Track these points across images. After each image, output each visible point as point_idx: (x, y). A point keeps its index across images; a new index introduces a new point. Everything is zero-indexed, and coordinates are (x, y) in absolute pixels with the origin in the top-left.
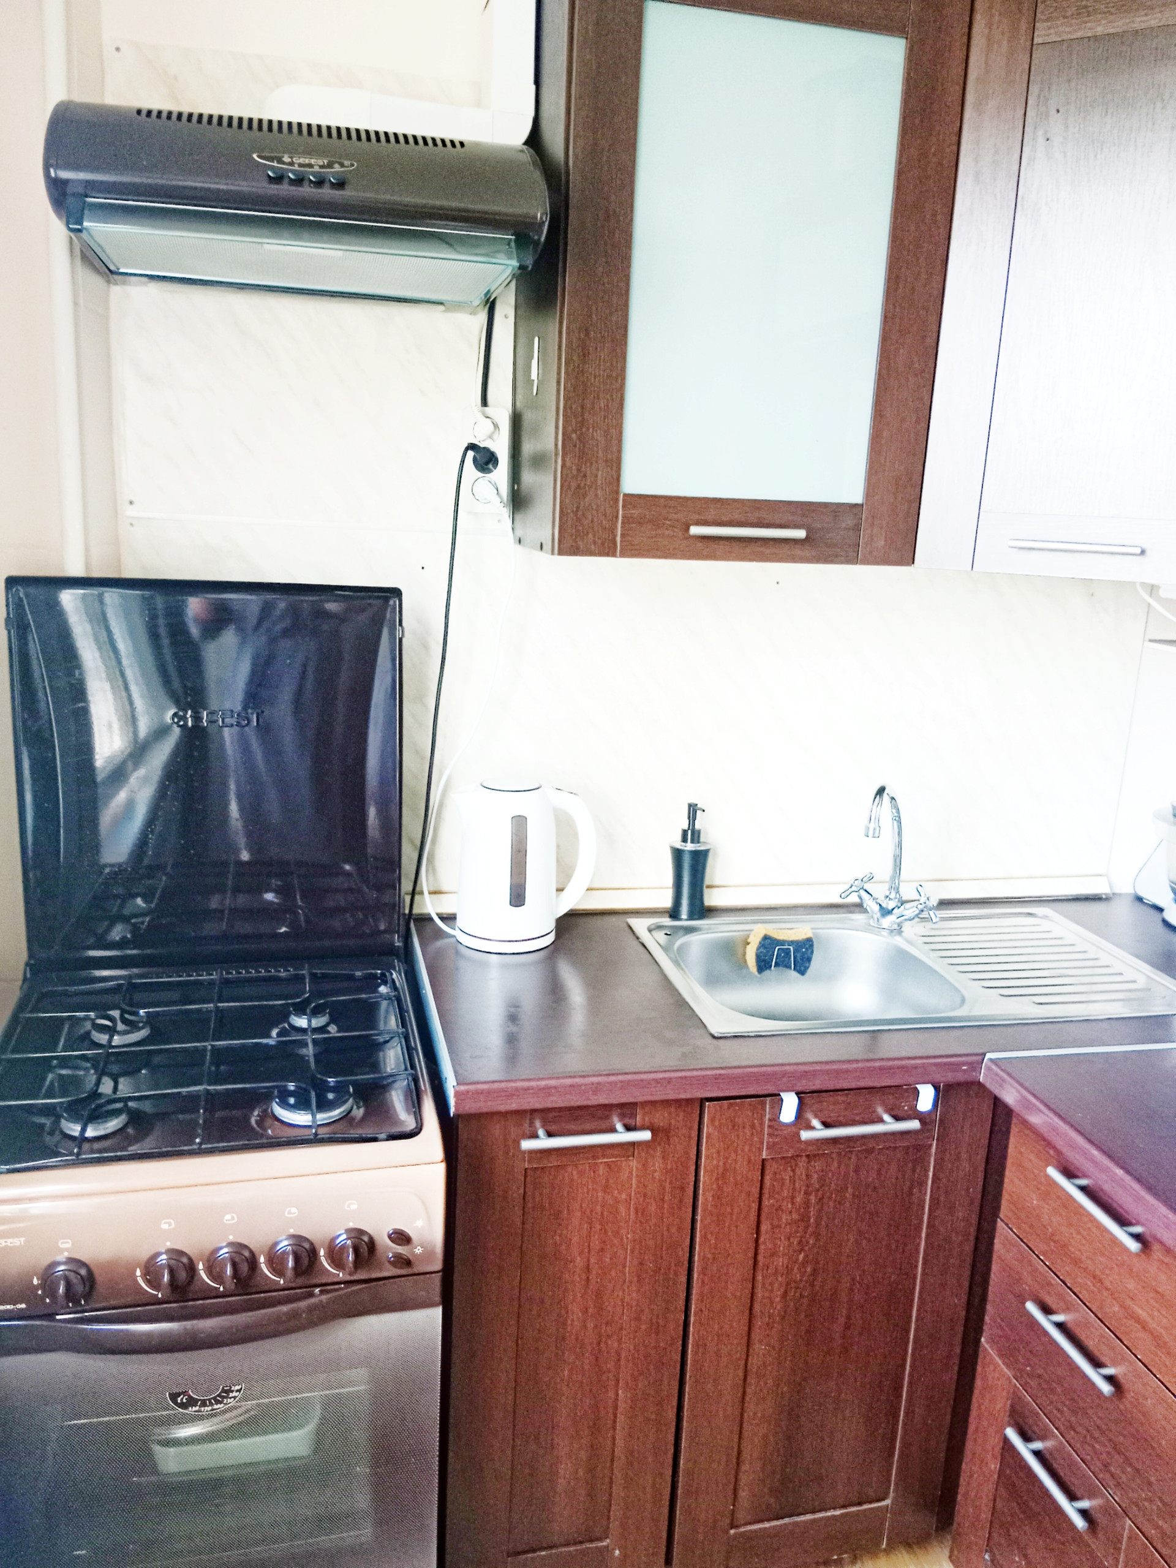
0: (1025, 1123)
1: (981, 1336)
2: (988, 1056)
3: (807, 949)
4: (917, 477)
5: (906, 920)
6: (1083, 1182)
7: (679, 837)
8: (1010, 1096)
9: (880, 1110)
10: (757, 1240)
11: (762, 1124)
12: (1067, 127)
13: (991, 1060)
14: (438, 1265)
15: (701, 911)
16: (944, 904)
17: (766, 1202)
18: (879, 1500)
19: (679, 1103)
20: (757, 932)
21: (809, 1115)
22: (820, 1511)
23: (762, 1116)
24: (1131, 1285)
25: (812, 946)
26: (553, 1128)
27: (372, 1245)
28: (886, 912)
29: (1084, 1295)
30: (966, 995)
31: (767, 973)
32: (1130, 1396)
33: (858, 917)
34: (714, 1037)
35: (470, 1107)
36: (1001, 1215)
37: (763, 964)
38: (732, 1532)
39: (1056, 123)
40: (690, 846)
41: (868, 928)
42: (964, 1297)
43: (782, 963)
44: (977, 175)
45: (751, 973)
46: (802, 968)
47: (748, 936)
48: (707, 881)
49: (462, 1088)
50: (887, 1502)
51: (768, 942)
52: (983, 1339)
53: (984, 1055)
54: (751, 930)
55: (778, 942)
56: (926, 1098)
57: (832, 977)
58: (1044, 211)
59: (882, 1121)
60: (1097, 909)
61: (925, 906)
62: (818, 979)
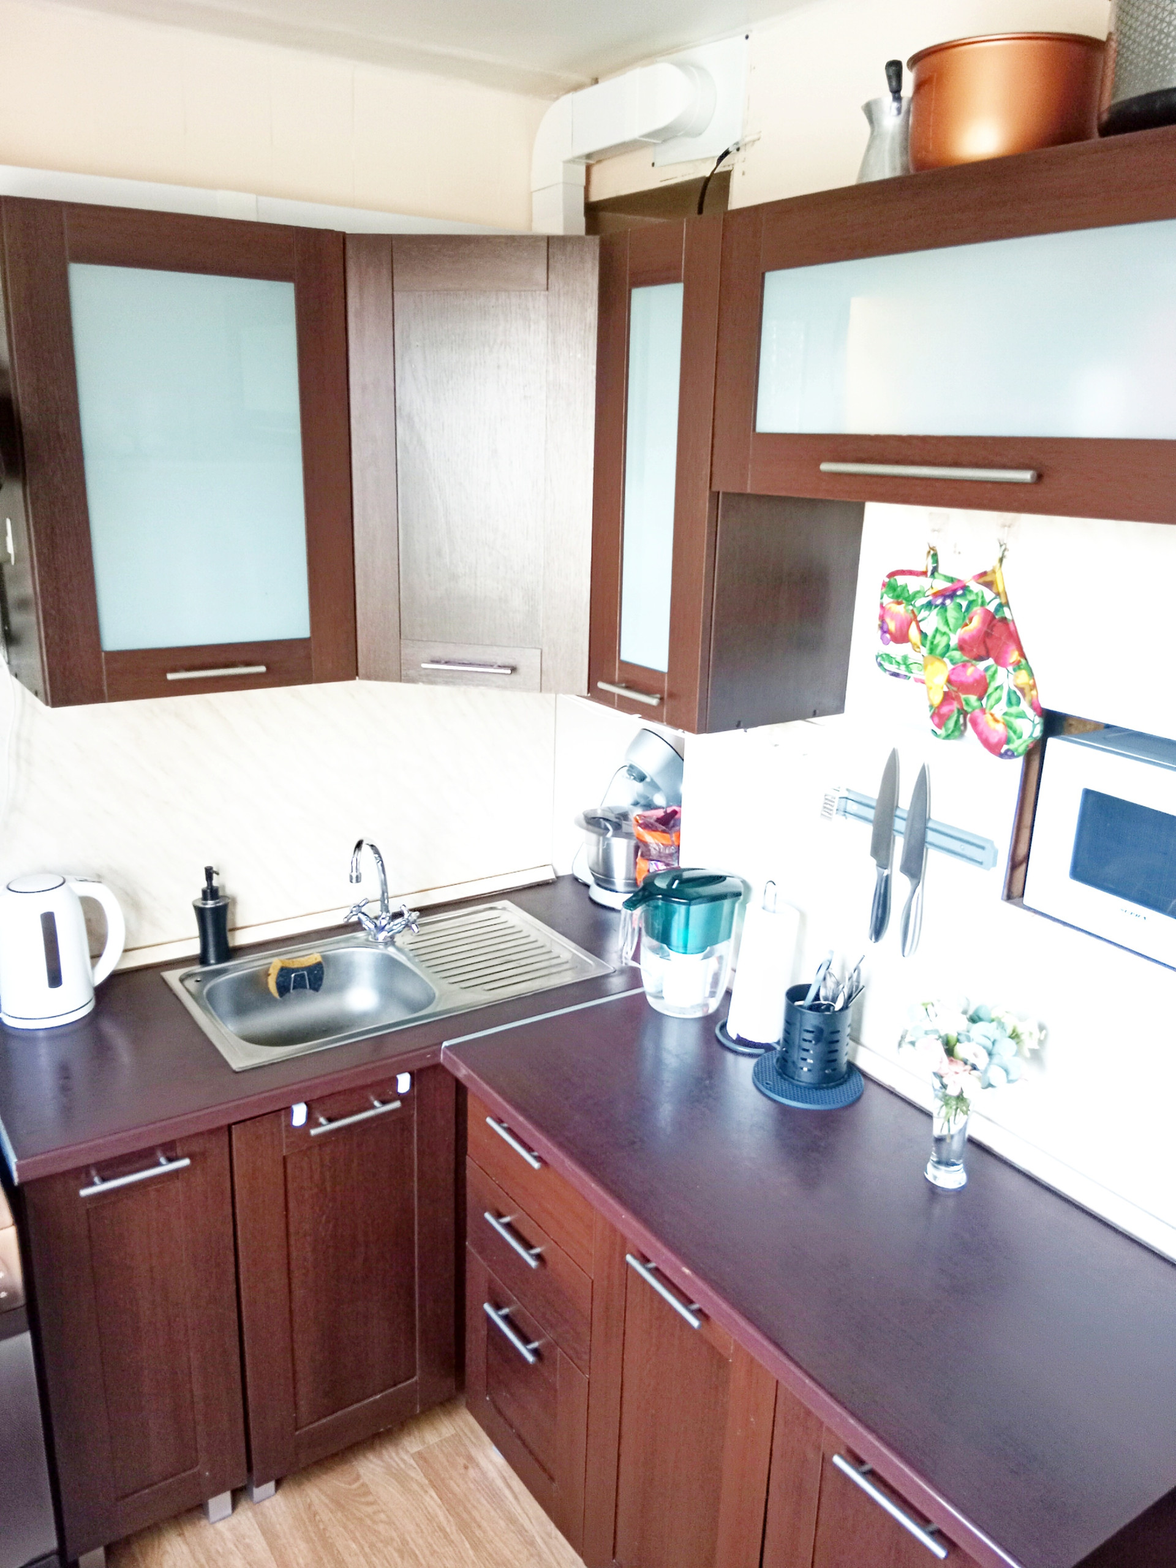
1: (465, 1241)
2: (445, 1044)
3: (318, 971)
4: (350, 615)
5: (395, 933)
6: (508, 1126)
7: (200, 895)
9: (373, 1101)
10: (287, 1216)
11: (280, 1131)
12: (425, 358)
13: (446, 1047)
14: (22, 1301)
15: (227, 953)
17: (290, 1186)
18: (408, 1379)
19: (212, 1132)
20: (275, 965)
21: (317, 1114)
22: (364, 1399)
23: (280, 1125)
24: (542, 1190)
25: (322, 968)
26: (107, 1173)
28: (380, 928)
30: (436, 992)
31: (287, 996)
32: (550, 1264)
33: (361, 935)
34: (237, 1073)
35: (31, 1175)
36: (468, 1152)
37: (283, 989)
38: (297, 1433)
39: (416, 354)
40: (210, 904)
41: (366, 944)
42: (452, 1215)
43: (300, 984)
45: (275, 999)
46: (316, 986)
47: (268, 969)
48: (229, 926)
49: (23, 1162)
50: (415, 1378)
51: (284, 972)
52: (467, 1243)
53: (441, 1043)
54: (270, 963)
55: (293, 970)
56: (404, 1083)
57: (340, 988)
58: (416, 419)
59: (373, 1107)
60: (545, 892)
61: (409, 922)
62: (332, 990)
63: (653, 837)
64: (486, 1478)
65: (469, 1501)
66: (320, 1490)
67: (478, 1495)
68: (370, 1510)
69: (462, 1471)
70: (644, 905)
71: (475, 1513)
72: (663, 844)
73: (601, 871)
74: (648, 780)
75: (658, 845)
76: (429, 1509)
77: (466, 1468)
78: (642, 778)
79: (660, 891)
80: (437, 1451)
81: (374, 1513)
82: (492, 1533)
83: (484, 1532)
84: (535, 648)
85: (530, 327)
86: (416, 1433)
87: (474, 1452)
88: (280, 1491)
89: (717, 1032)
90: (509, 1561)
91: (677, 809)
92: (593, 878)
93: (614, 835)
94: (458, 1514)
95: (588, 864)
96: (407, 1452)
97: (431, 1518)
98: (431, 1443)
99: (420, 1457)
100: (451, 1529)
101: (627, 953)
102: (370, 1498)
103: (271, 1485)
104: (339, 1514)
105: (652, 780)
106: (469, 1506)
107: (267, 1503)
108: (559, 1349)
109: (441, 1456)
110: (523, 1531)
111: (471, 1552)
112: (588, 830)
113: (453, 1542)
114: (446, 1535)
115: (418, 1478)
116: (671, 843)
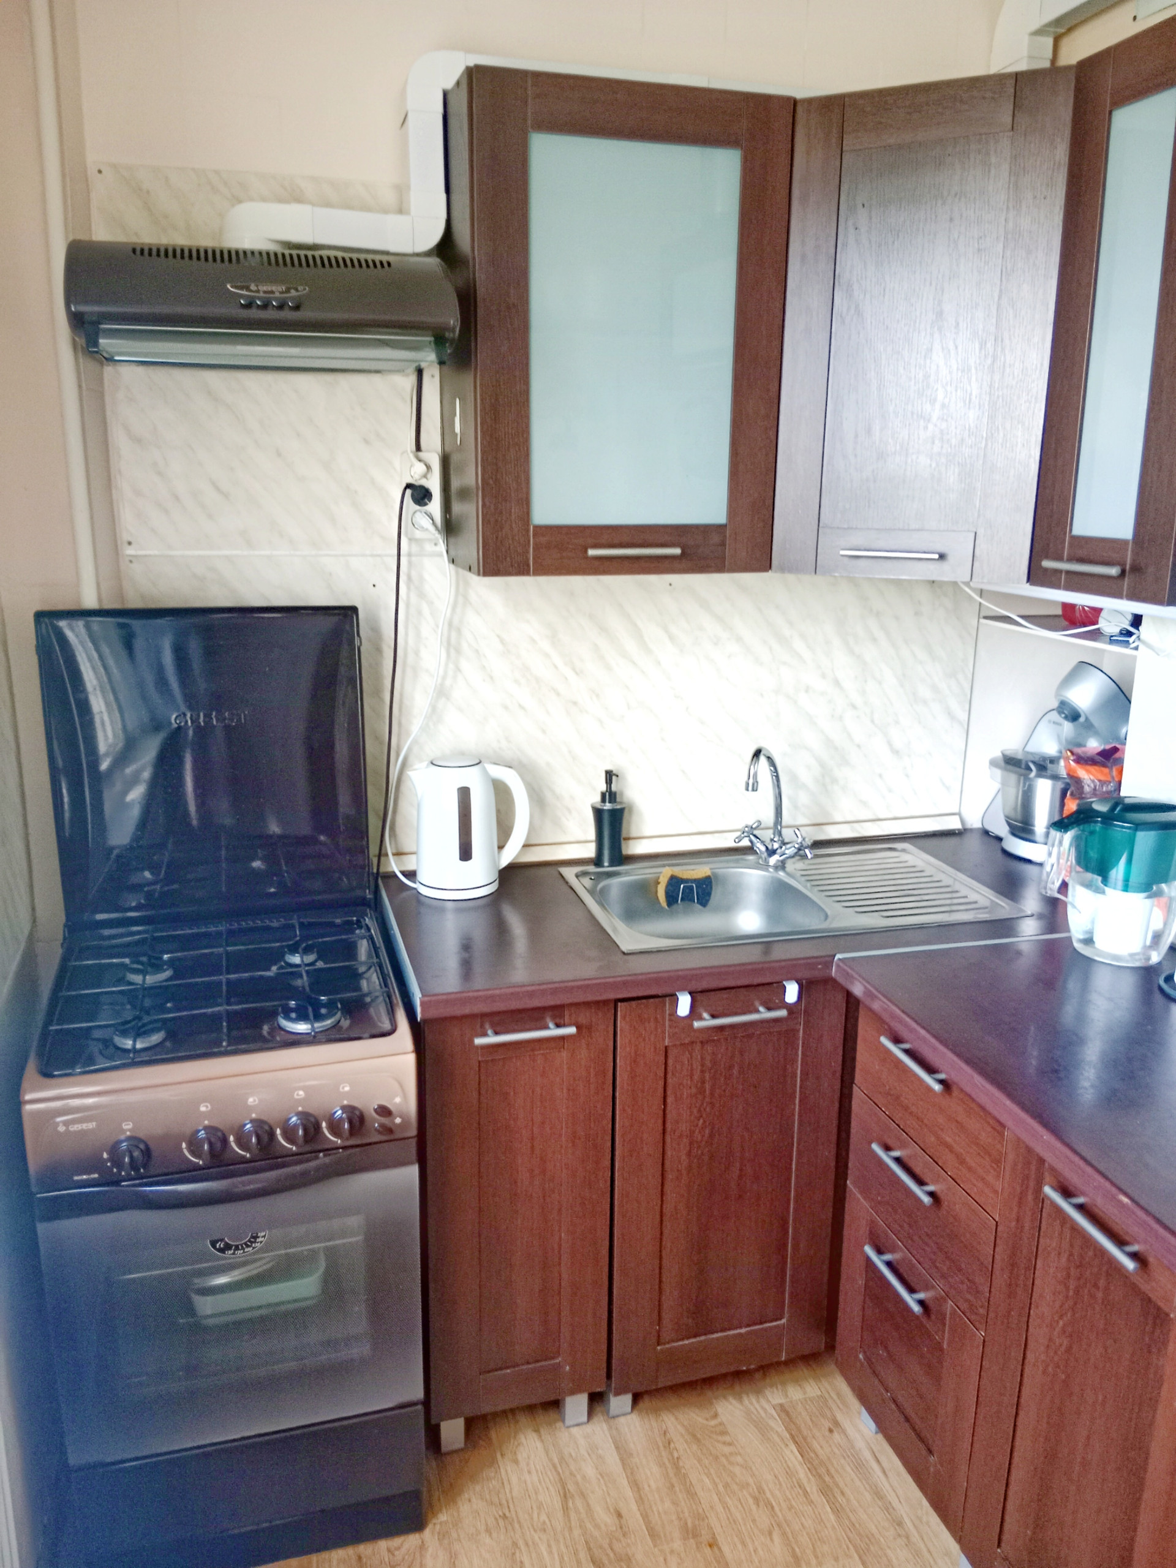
0: (870, 1010)
1: (846, 1180)
2: (838, 956)
3: (707, 885)
4: (769, 502)
5: (787, 858)
6: (907, 1046)
7: (598, 798)
8: (857, 990)
9: (757, 1003)
10: (664, 1111)
11: (664, 1018)
12: (871, 218)
13: (839, 959)
14: (413, 1131)
15: (620, 859)
16: (817, 844)
17: (669, 1081)
18: (776, 1320)
19: (597, 1003)
20: (665, 873)
21: (701, 1010)
22: (730, 1329)
23: (664, 1012)
24: (941, 1120)
25: (711, 882)
26: (498, 1029)
27: (362, 1118)
28: (771, 852)
29: (912, 1133)
30: (829, 913)
31: (675, 907)
32: (945, 1204)
33: (751, 858)
34: (624, 953)
35: (433, 1013)
36: (856, 1082)
37: (671, 899)
38: (659, 1348)
39: (862, 215)
40: (608, 806)
41: (757, 866)
42: (834, 1151)
43: (688, 897)
44: (804, 258)
45: (662, 908)
46: (704, 902)
47: (659, 878)
48: (624, 834)
49: (426, 999)
50: (784, 1321)
51: (674, 882)
52: (848, 1183)
53: (834, 956)
54: (660, 873)
55: (683, 881)
56: (792, 992)
57: (729, 907)
58: (856, 287)
59: (757, 1011)
60: (952, 841)
61: (802, 846)
62: (718, 909)
63: (1088, 771)
64: (853, 1447)
65: (833, 1464)
66: (677, 1419)
67: (842, 1461)
68: (727, 1450)
69: (827, 1433)
70: (1076, 829)
71: (836, 1476)
72: (1100, 781)
73: (1019, 817)
74: (1082, 719)
75: (1093, 781)
76: (790, 1465)
77: (831, 1431)
78: (1074, 716)
79: (1098, 814)
80: (800, 1407)
81: (731, 1454)
82: (857, 1504)
83: (848, 1500)
84: (969, 531)
85: (989, 171)
86: (779, 1387)
87: (839, 1417)
88: (635, 1412)
89: (1162, 982)
90: (873, 1535)
91: (1118, 746)
92: (1007, 828)
93: (1039, 776)
94: (820, 1476)
95: (1004, 810)
96: (768, 1401)
97: (790, 1473)
98: (794, 1398)
99: (783, 1409)
100: (812, 1488)
101: (1053, 883)
102: (727, 1439)
103: (627, 1399)
104: (695, 1447)
105: (1087, 719)
106: (833, 1471)
107: (622, 1420)
108: (950, 1302)
109: (804, 1414)
110: (891, 1510)
111: (832, 1517)
112: (1006, 770)
113: (812, 1502)
114: (806, 1493)
115: (779, 1430)
116: (1109, 779)
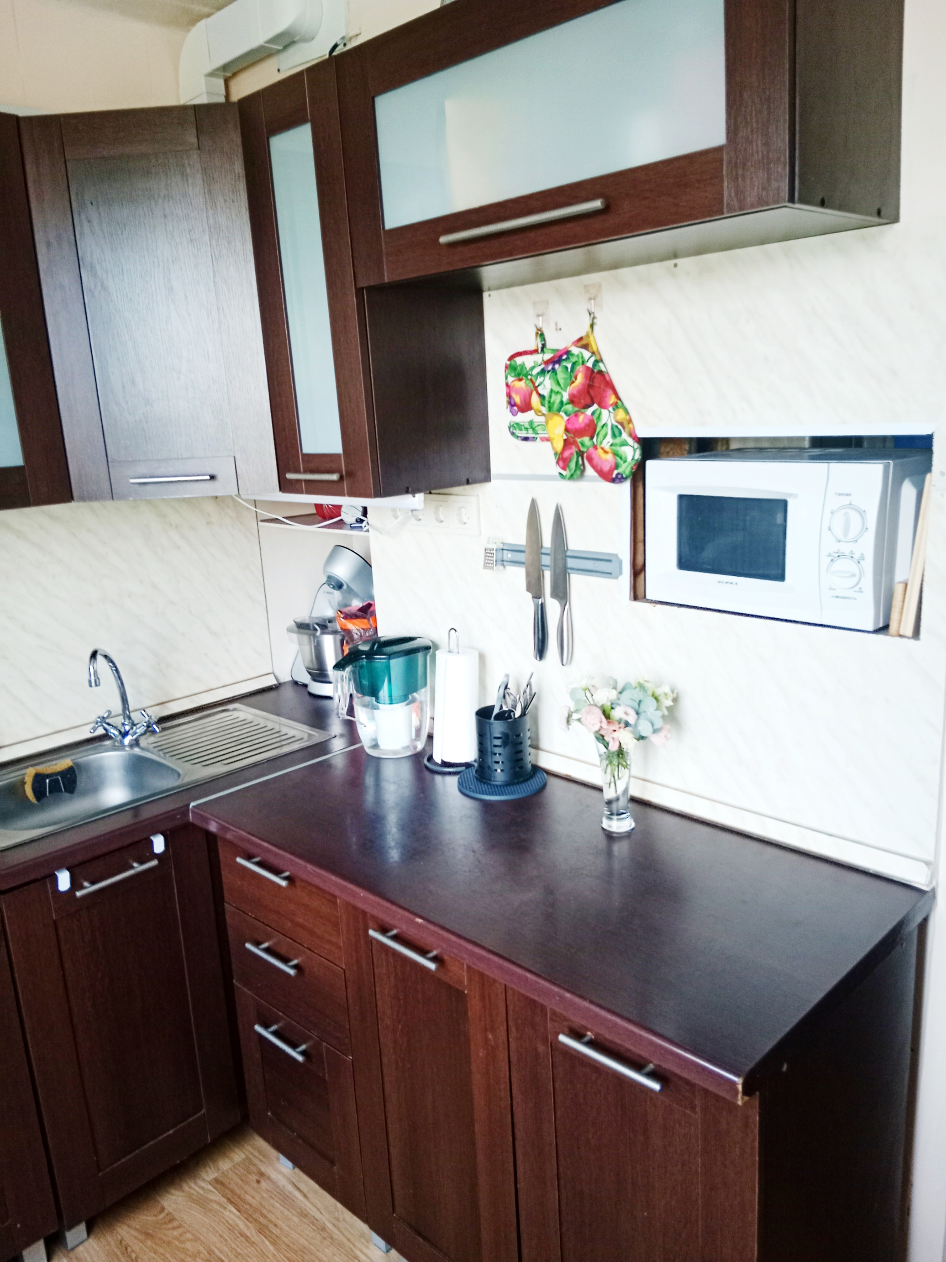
0: (225, 840)
1: (232, 979)
2: (192, 804)
3: (71, 775)
4: (60, 444)
5: (140, 736)
6: (257, 859)
8: (213, 827)
9: (131, 861)
10: (64, 975)
11: (47, 897)
12: (99, 213)
13: (194, 807)
16: (162, 720)
17: (63, 948)
18: (196, 1113)
20: (29, 773)
21: (82, 880)
22: (159, 1135)
23: (47, 892)
24: (292, 907)
25: (74, 771)
28: (124, 734)
29: (273, 925)
30: (181, 772)
31: (45, 801)
32: (307, 971)
33: (108, 743)
36: (226, 900)
37: (40, 794)
38: (100, 1174)
39: (92, 212)
41: (114, 748)
42: (219, 960)
43: (55, 788)
44: (49, 244)
45: (33, 804)
46: (71, 789)
47: (24, 779)
50: (203, 1111)
51: (40, 778)
52: (234, 981)
53: (189, 805)
54: (24, 774)
55: (48, 776)
56: (159, 844)
57: (95, 789)
58: (98, 267)
59: (132, 867)
60: (271, 695)
61: (150, 723)
62: (85, 793)
63: (353, 624)
64: (278, 1187)
65: (264, 1207)
66: (129, 1226)
67: (272, 1201)
68: (176, 1233)
69: (256, 1185)
70: (351, 666)
71: (269, 1216)
72: (363, 629)
73: (316, 667)
74: (345, 587)
75: (359, 630)
76: (231, 1222)
77: (258, 1182)
78: (339, 586)
79: (363, 652)
80: (231, 1174)
81: (181, 1235)
82: (287, 1229)
83: (281, 1229)
84: (229, 456)
85: (187, 180)
86: (212, 1166)
87: (263, 1169)
88: (92, 1236)
89: (426, 762)
90: (305, 1248)
91: (371, 602)
92: (309, 676)
93: (323, 633)
94: (256, 1220)
95: (304, 664)
96: (204, 1180)
97: (231, 1228)
98: (225, 1169)
99: (217, 1182)
100: (251, 1231)
101: (343, 709)
102: (175, 1224)
103: (82, 1228)
104: (149, 1243)
105: (348, 586)
106: (265, 1212)
107: (81, 1248)
108: (324, 1044)
109: (235, 1178)
110: (315, 1221)
111: (271, 1248)
112: (299, 633)
113: (253, 1243)
114: (247, 1238)
115: (217, 1199)
116: (369, 627)
